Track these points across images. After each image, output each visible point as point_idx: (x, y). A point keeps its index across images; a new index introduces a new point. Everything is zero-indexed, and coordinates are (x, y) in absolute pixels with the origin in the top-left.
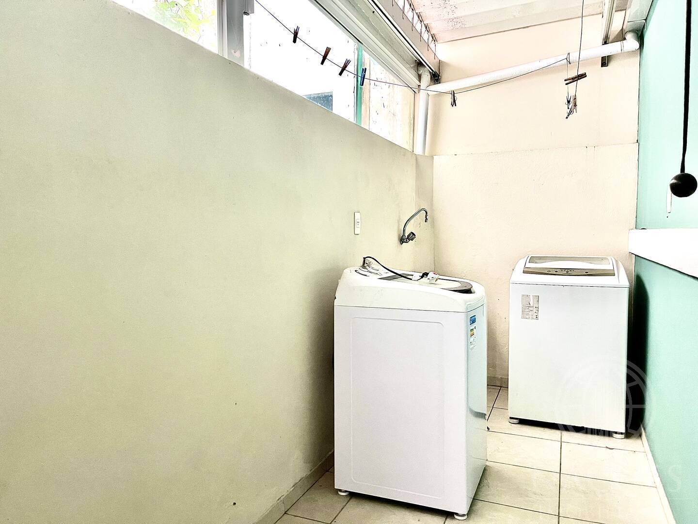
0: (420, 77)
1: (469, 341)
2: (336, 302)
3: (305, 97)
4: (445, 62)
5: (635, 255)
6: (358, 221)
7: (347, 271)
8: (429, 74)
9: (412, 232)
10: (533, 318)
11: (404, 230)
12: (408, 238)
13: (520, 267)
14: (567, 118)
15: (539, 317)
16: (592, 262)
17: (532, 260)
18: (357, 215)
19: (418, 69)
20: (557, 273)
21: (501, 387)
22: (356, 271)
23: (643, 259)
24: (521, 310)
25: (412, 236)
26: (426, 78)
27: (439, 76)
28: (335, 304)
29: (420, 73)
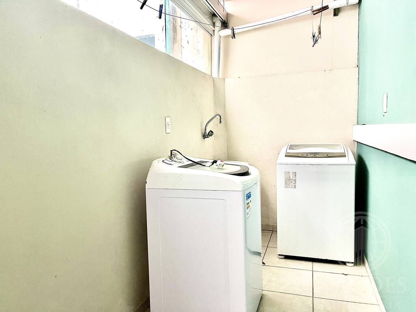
0: (214, 24)
1: (246, 213)
2: (147, 186)
3: (137, 38)
4: (230, 14)
5: (357, 142)
6: (168, 123)
7: (155, 162)
8: (220, 22)
9: (211, 131)
10: (292, 188)
11: (205, 129)
12: (208, 134)
13: (283, 153)
14: (313, 46)
15: (297, 186)
16: (330, 147)
17: (291, 147)
18: (168, 119)
19: (212, 19)
20: (308, 156)
21: (273, 231)
22: (163, 161)
23: (362, 144)
24: (284, 182)
25: (211, 133)
26: (218, 24)
27: (227, 23)
28: (146, 188)
29: (214, 21)
